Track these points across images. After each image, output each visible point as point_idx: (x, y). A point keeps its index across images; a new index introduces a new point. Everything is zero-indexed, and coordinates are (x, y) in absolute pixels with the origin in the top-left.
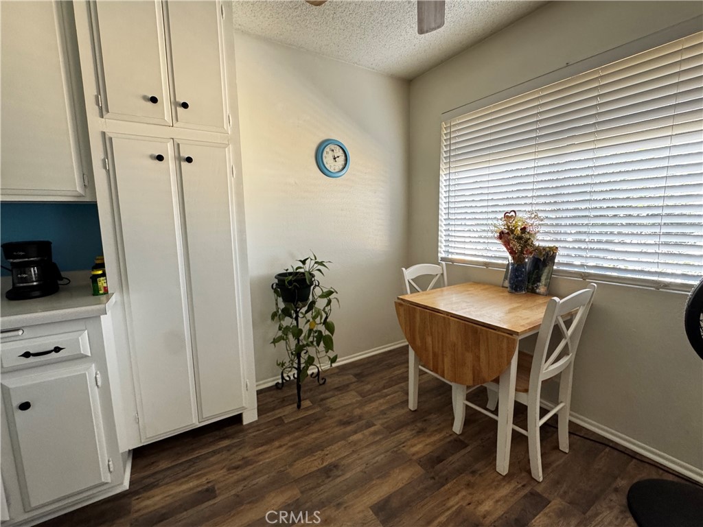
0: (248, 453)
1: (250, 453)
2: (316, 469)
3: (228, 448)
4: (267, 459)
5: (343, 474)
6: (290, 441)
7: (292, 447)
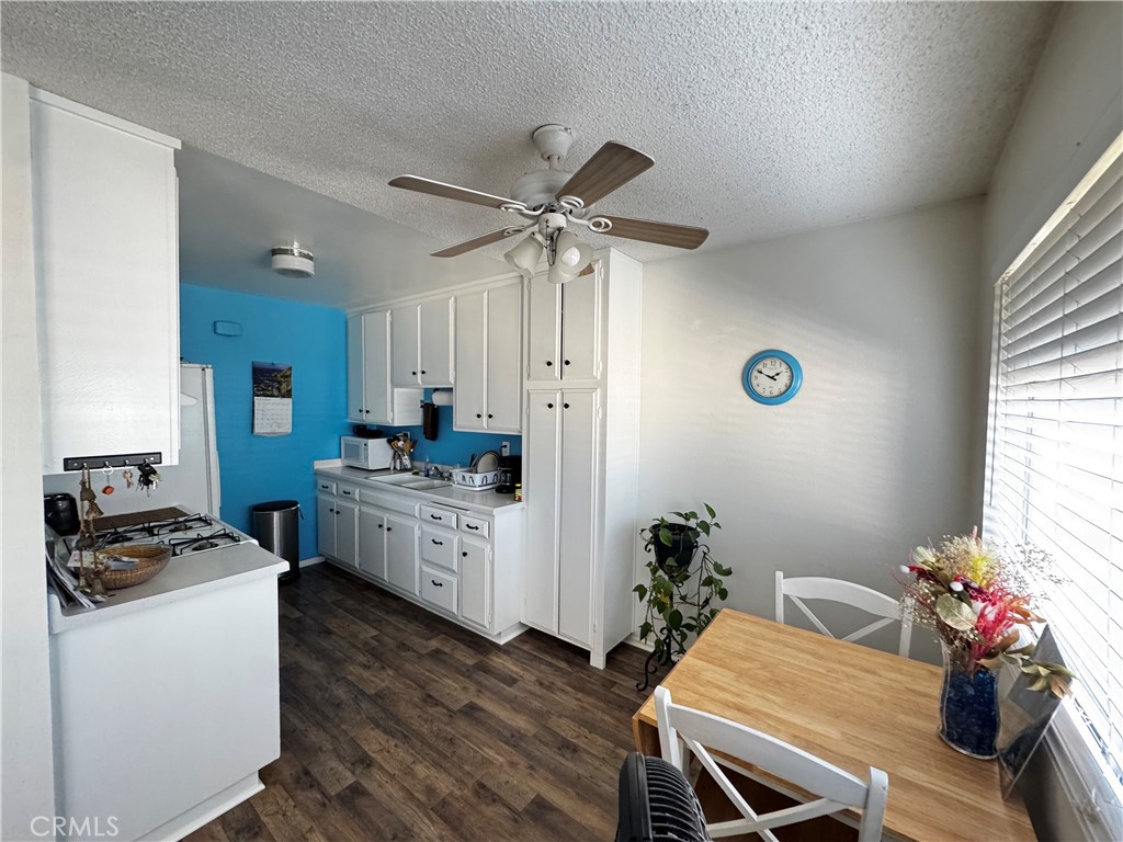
0: (559, 683)
1: (560, 684)
2: (564, 735)
3: (558, 669)
4: (559, 697)
5: (567, 759)
6: (588, 703)
7: (582, 707)
